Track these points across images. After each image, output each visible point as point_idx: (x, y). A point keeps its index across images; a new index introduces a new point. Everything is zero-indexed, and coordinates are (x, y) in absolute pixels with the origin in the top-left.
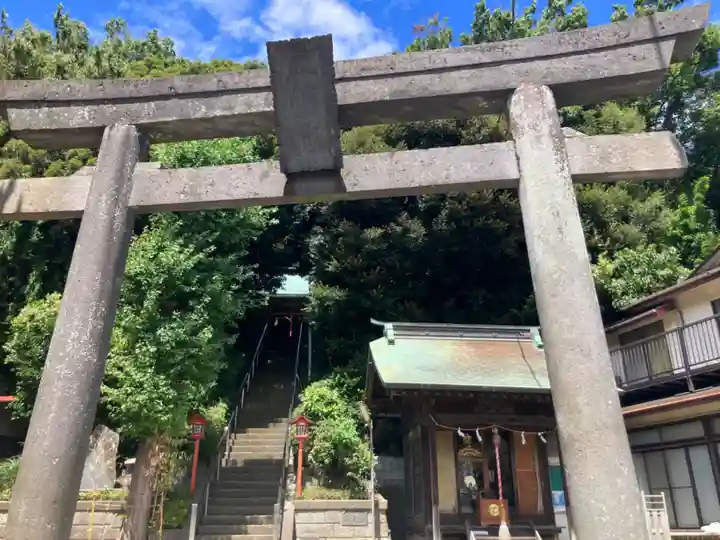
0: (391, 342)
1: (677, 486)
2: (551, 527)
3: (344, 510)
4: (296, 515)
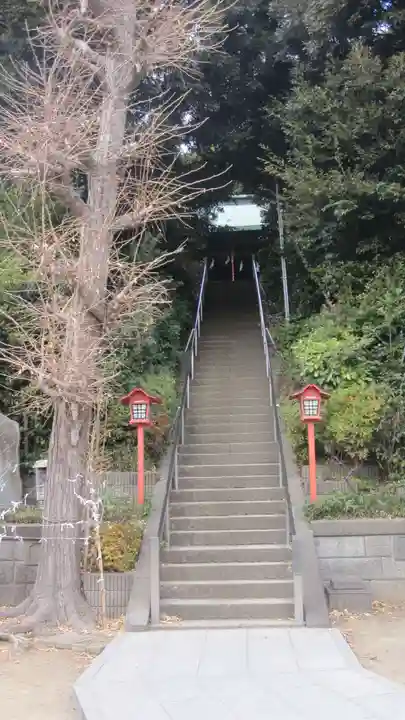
3: (396, 536)
4: (317, 544)
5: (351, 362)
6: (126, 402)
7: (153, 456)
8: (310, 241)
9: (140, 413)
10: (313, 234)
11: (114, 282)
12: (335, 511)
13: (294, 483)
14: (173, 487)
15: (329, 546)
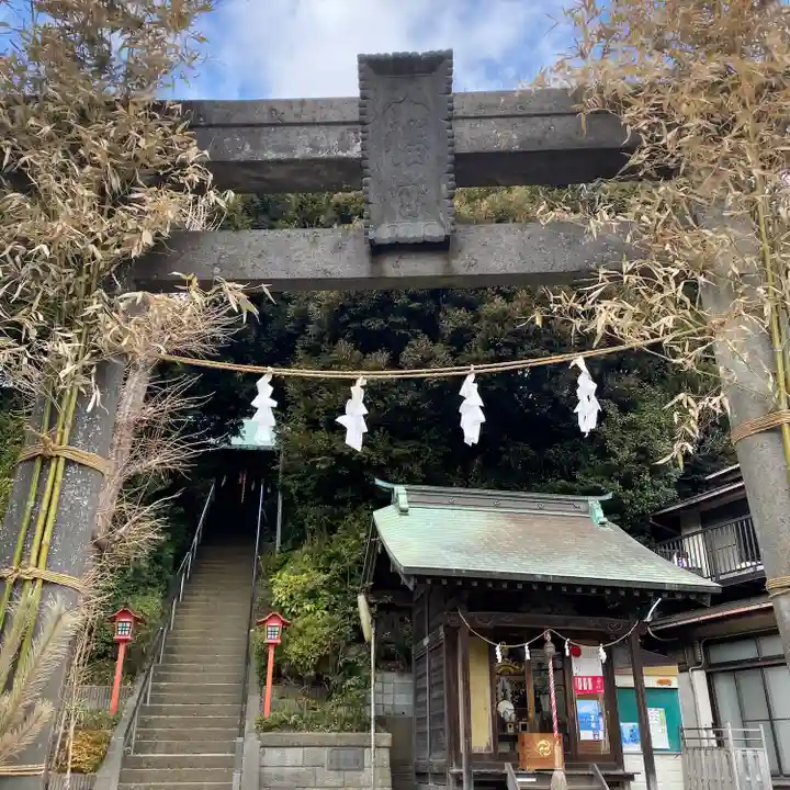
0: (404, 512)
1: (778, 717)
2: (620, 772)
3: (330, 749)
4: (263, 754)
5: (312, 595)
6: (113, 620)
7: (131, 671)
8: (298, 484)
9: (124, 630)
10: (302, 479)
11: (119, 519)
12: (283, 725)
13: (253, 700)
14: (145, 701)
15: (273, 755)
